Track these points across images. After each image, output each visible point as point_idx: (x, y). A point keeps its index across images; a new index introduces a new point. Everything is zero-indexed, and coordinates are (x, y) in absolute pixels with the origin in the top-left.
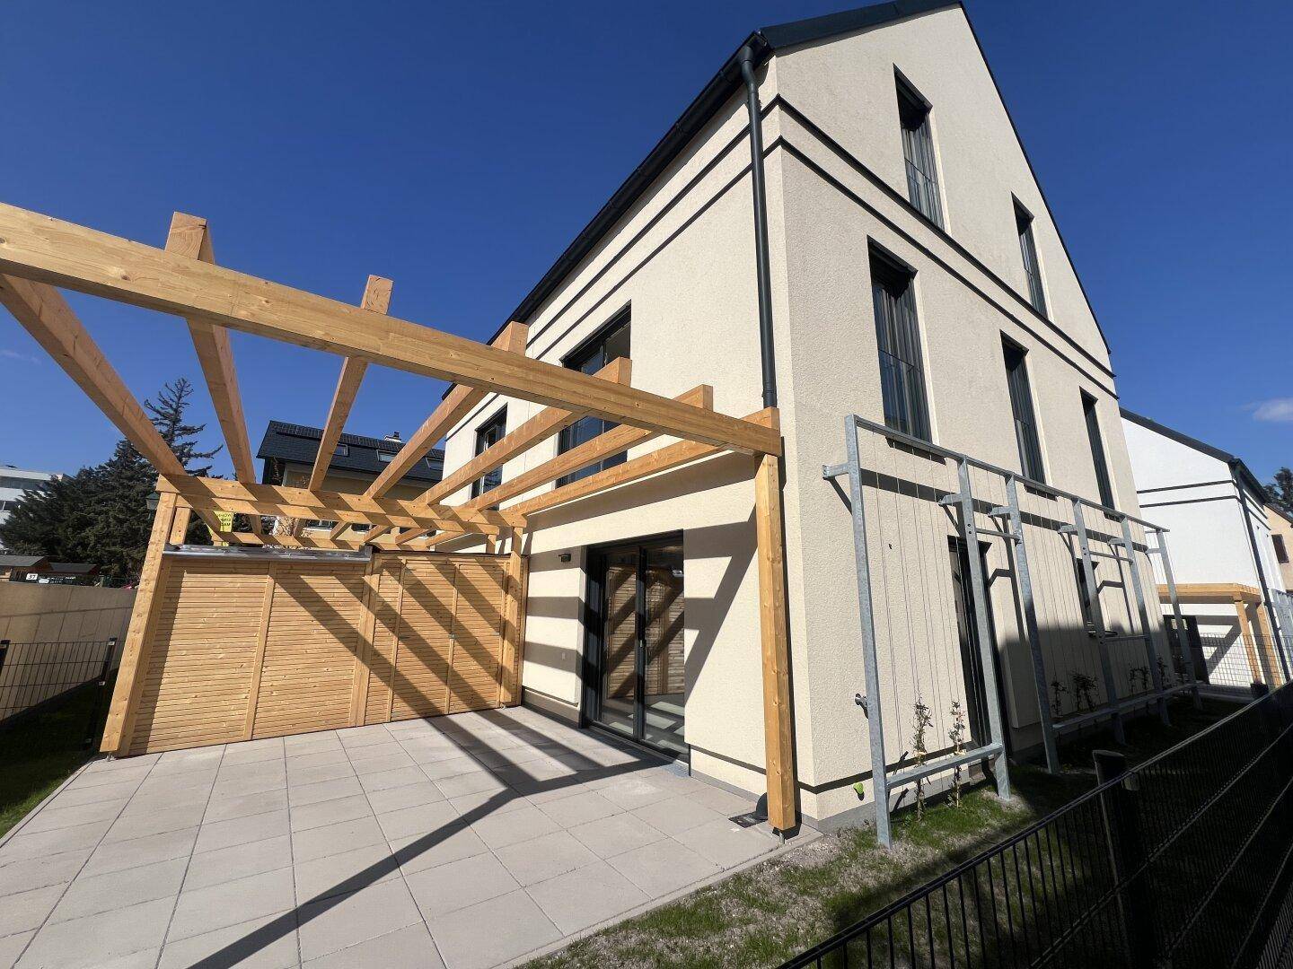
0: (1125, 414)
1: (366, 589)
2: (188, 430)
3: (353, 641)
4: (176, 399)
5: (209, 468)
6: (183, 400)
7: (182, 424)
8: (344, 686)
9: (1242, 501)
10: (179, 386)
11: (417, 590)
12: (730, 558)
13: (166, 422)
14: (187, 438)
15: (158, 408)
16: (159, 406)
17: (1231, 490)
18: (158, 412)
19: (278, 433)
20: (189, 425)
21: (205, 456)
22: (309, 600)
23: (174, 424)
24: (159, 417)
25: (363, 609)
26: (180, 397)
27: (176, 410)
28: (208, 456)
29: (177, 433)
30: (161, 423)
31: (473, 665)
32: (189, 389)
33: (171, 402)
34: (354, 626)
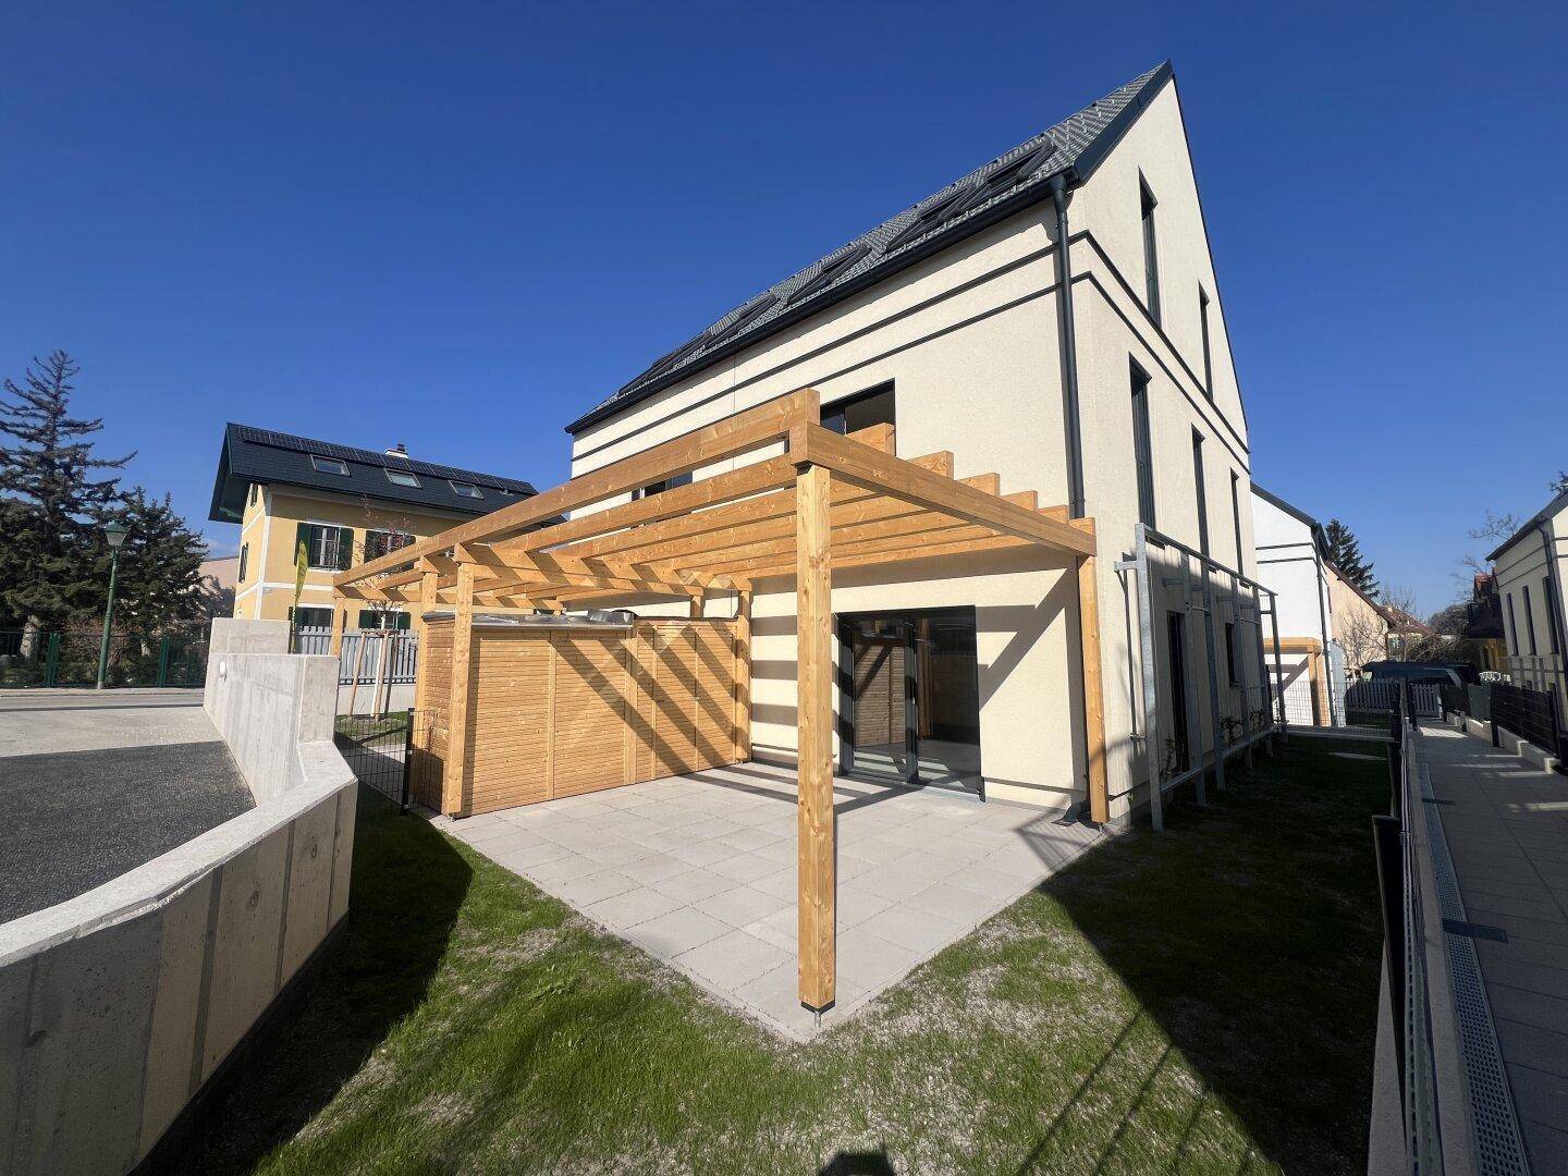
0: (1255, 489)
1: (628, 658)
2: (81, 427)
3: (623, 709)
4: (53, 381)
5: (116, 481)
6: (62, 383)
7: (66, 417)
8: (616, 748)
9: (1318, 564)
10: (56, 362)
11: (668, 656)
12: (1015, 633)
13: (43, 413)
14: (78, 438)
15: (26, 392)
16: (27, 388)
17: (1310, 552)
18: (29, 398)
19: (246, 442)
20: (78, 419)
21: (111, 464)
22: (582, 665)
23: (55, 416)
24: (30, 405)
25: (626, 674)
26: (59, 379)
27: (55, 397)
28: (114, 465)
29: (60, 429)
30: (35, 415)
31: (713, 726)
32: (72, 367)
33: (46, 385)
34: (620, 691)
